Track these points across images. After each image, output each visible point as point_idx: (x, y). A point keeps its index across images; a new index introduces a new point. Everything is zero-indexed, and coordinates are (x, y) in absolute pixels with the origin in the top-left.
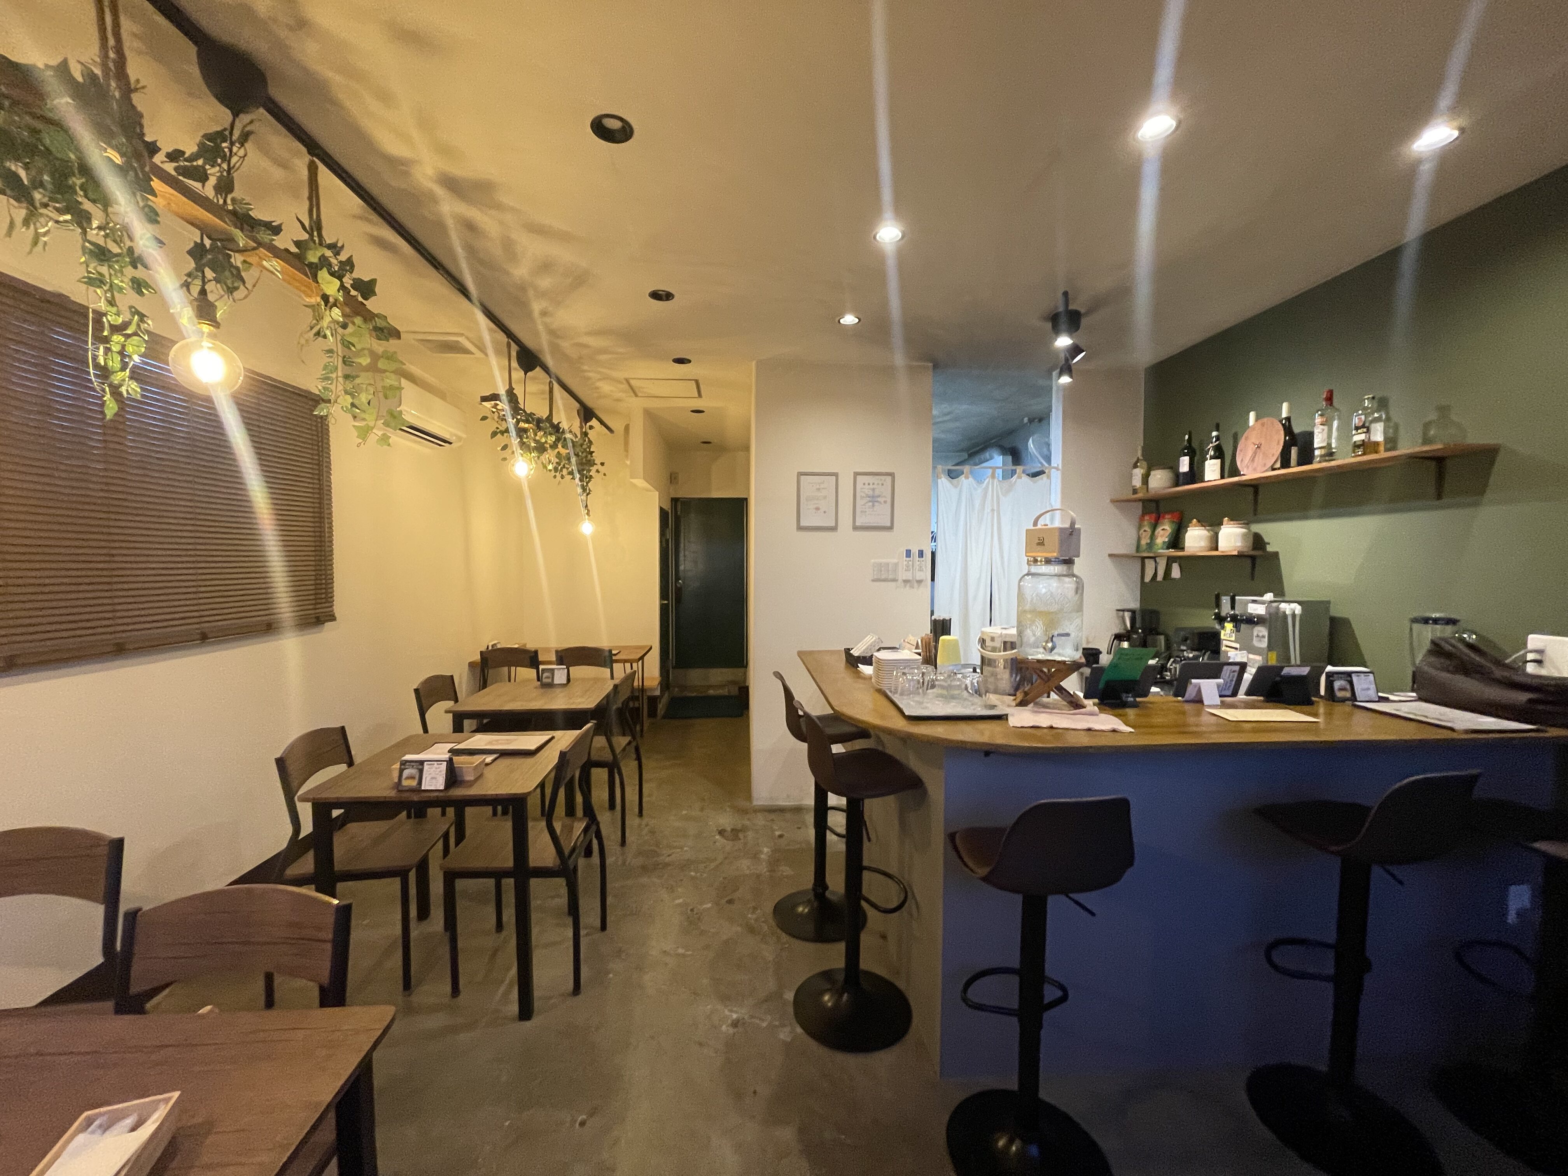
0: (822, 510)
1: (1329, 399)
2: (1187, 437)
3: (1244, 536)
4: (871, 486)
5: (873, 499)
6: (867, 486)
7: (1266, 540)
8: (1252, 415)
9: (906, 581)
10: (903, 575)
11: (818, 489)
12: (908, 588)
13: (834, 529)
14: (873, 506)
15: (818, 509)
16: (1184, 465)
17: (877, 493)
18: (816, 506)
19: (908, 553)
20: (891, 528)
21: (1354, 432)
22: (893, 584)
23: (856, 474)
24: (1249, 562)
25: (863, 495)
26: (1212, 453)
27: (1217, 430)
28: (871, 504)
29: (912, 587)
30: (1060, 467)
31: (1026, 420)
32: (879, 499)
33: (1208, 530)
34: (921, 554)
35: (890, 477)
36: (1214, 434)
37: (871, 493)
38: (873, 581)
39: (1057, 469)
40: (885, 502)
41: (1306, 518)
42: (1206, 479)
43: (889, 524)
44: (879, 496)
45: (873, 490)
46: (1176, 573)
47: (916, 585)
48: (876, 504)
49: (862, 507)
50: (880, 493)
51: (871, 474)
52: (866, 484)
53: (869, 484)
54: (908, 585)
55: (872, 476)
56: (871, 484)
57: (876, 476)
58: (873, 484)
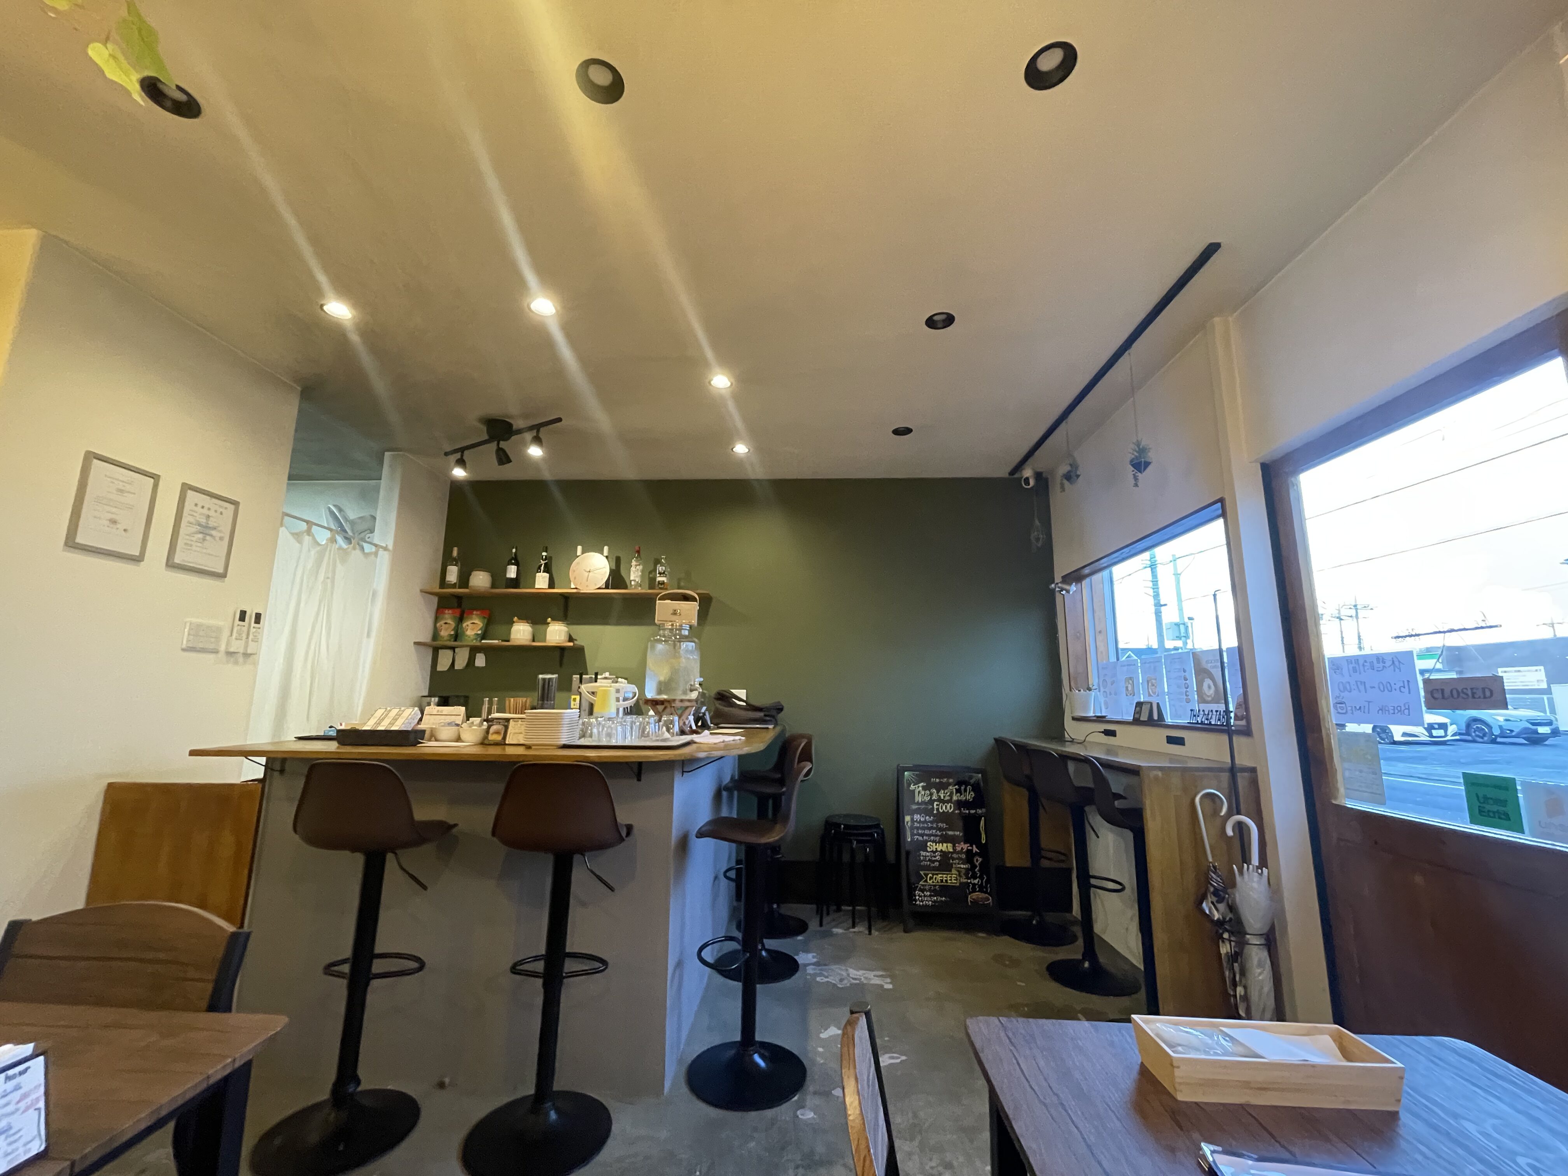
0: (121, 527)
1: (638, 552)
2: (514, 550)
4: (205, 511)
5: (205, 530)
6: (199, 509)
7: (578, 638)
8: (579, 548)
10: (226, 644)
11: (121, 491)
12: (230, 663)
13: (137, 560)
14: (204, 540)
15: (112, 522)
16: (512, 572)
17: (211, 523)
18: (109, 516)
19: (242, 615)
20: (223, 576)
21: (658, 575)
22: (213, 656)
23: (186, 487)
24: (566, 652)
25: (192, 519)
26: (542, 568)
27: (546, 552)
29: (236, 663)
30: (390, 547)
32: (213, 532)
33: (534, 627)
34: (258, 618)
35: (232, 507)
36: (544, 554)
37: (203, 521)
38: (183, 650)
40: (221, 539)
41: (606, 624)
42: (536, 587)
43: (221, 570)
45: (208, 516)
46: (480, 661)
47: (241, 659)
48: (208, 538)
49: (187, 537)
50: (217, 525)
51: (208, 493)
52: (199, 506)
53: (203, 507)
54: (232, 659)
55: (209, 497)
56: (206, 508)
57: (214, 499)
58: (209, 509)
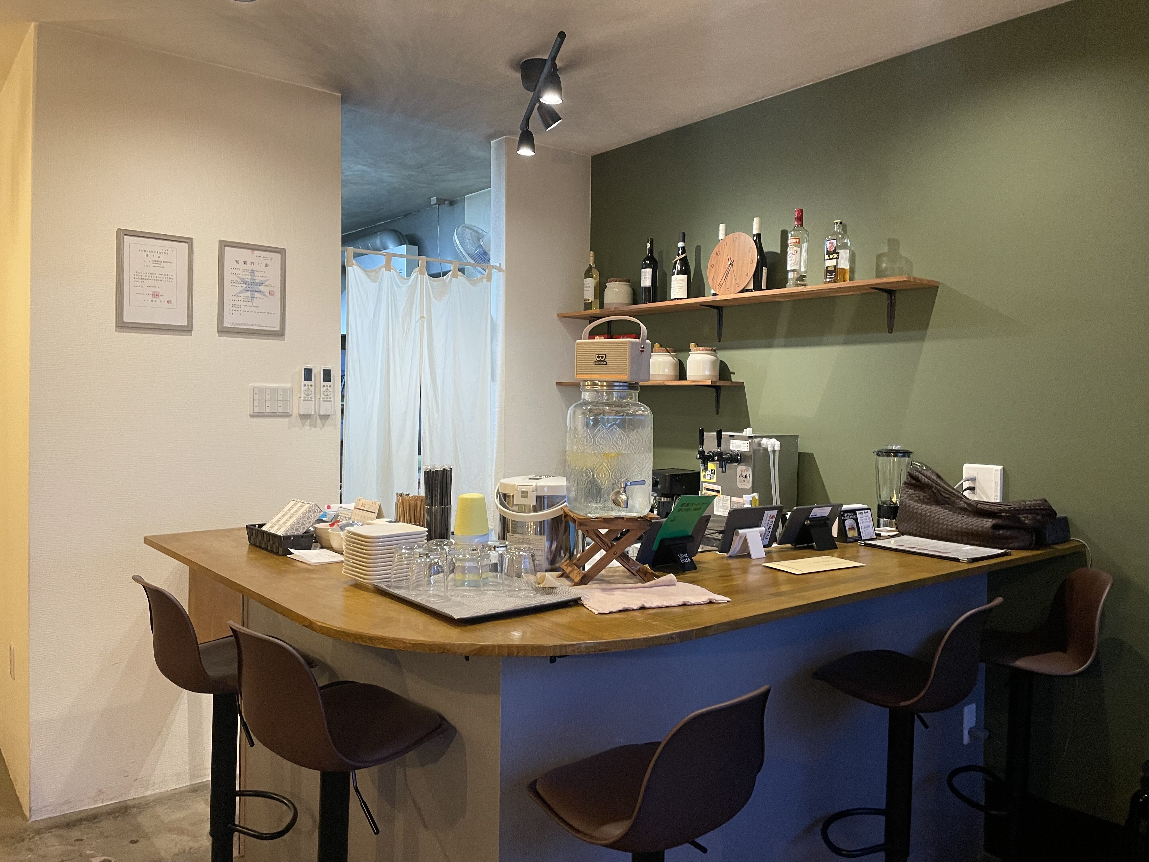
0: (165, 299)
1: (800, 219)
2: (649, 245)
3: (713, 363)
4: (249, 267)
5: (252, 287)
6: (241, 266)
7: (731, 370)
9: (304, 417)
10: (298, 406)
11: (158, 262)
12: (307, 428)
13: (187, 330)
14: (253, 298)
15: (156, 295)
16: (646, 279)
17: (258, 279)
18: (150, 291)
19: (308, 374)
20: (280, 334)
21: (826, 257)
22: (284, 420)
23: (223, 244)
24: (713, 392)
25: (235, 278)
26: (678, 267)
28: (248, 294)
29: (313, 426)
30: (503, 267)
31: (434, 200)
32: (262, 288)
33: (673, 357)
34: (327, 375)
35: (278, 256)
36: (681, 244)
37: (248, 277)
38: (252, 416)
39: (499, 269)
40: (271, 294)
41: (770, 346)
42: (673, 297)
43: (277, 328)
44: (262, 284)
45: (253, 272)
47: (319, 421)
48: (257, 295)
49: (234, 298)
50: (263, 279)
51: (248, 246)
52: (241, 262)
53: (245, 263)
54: (308, 422)
55: (249, 251)
56: (249, 263)
57: (255, 252)
58: (252, 263)
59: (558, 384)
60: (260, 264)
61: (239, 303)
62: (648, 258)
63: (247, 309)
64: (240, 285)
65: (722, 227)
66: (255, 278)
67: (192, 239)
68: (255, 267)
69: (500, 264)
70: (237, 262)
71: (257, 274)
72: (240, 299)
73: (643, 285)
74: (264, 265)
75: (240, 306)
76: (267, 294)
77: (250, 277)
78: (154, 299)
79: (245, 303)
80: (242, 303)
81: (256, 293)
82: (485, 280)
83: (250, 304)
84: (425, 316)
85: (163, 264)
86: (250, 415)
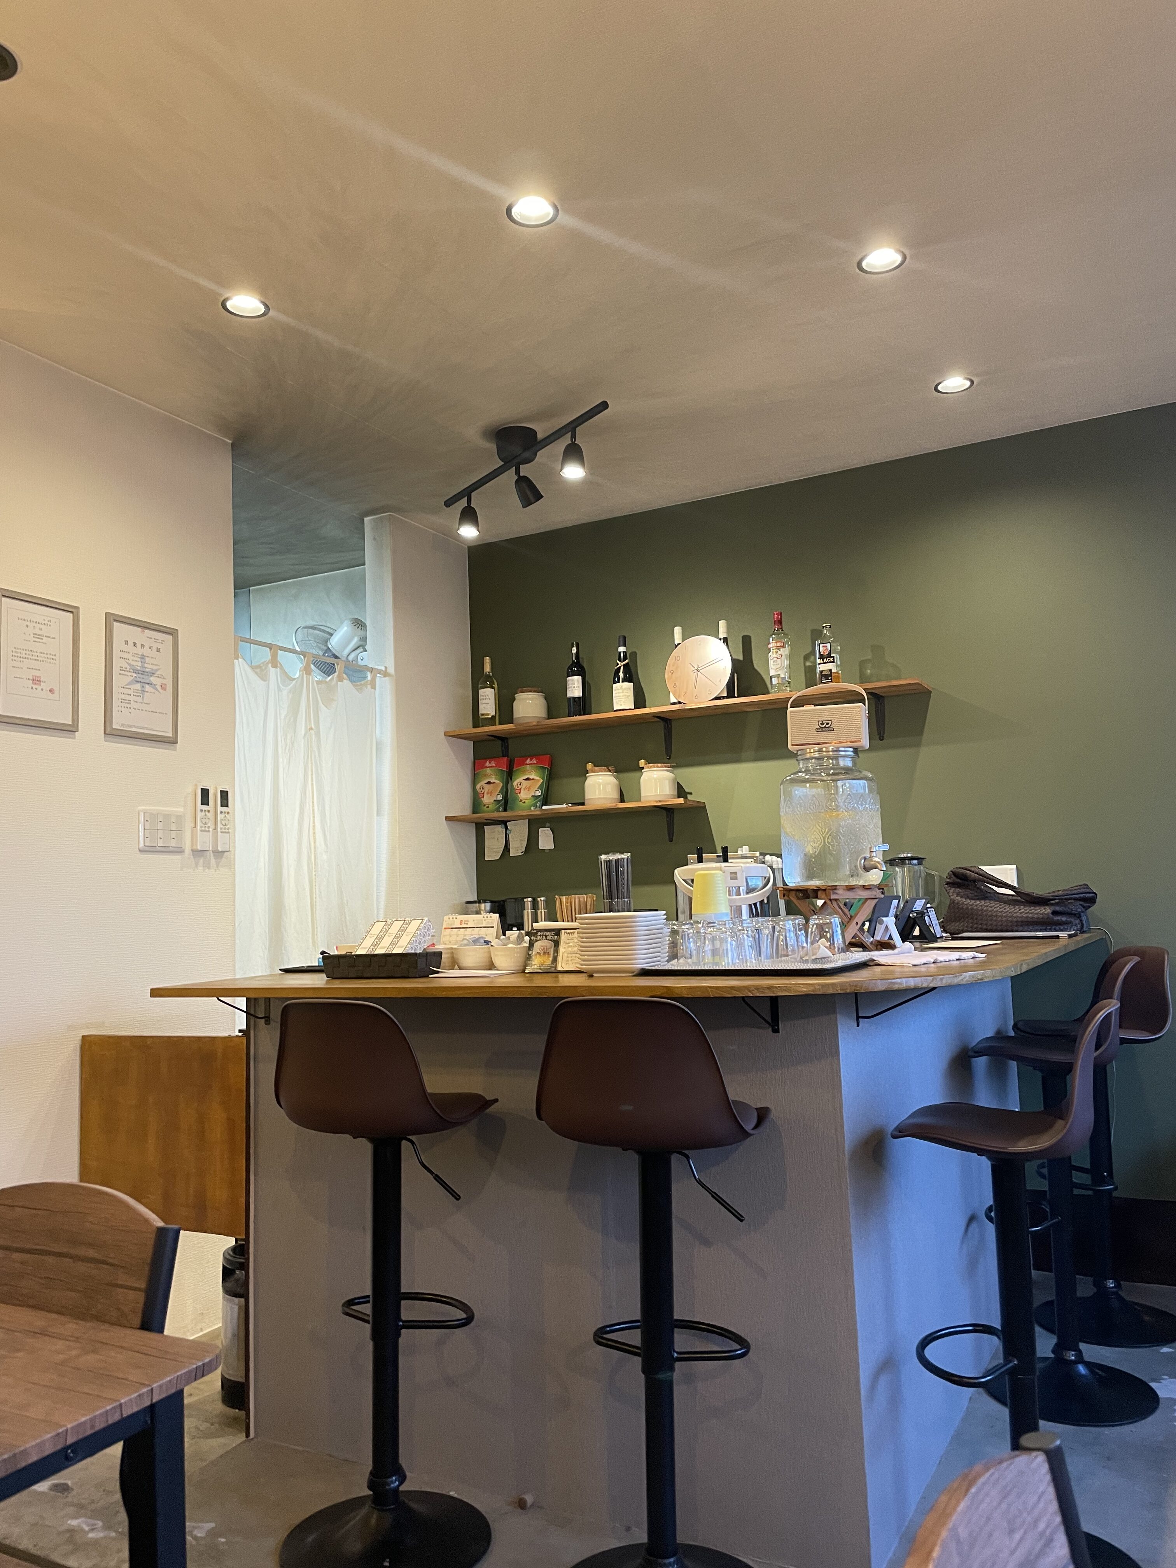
0: (46, 687)
1: (778, 622)
2: (574, 650)
3: (669, 782)
4: (139, 650)
5: (143, 676)
6: (133, 650)
7: (687, 790)
9: (198, 853)
10: (192, 838)
11: (39, 637)
13: (70, 729)
17: (149, 667)
18: (31, 674)
20: (172, 741)
22: (177, 858)
24: (663, 818)
26: (621, 674)
27: (625, 645)
28: (138, 686)
29: (207, 866)
30: (391, 670)
32: (153, 679)
34: (224, 798)
36: (622, 649)
37: (138, 664)
39: (385, 674)
40: (163, 687)
44: (153, 673)
45: (143, 657)
46: (546, 840)
47: (212, 860)
48: (147, 688)
49: (123, 690)
50: (155, 668)
51: (138, 624)
52: (131, 644)
53: (135, 644)
54: (201, 860)
55: (140, 629)
56: (139, 645)
57: (146, 631)
58: (142, 646)
59: (447, 818)
60: (151, 648)
61: (127, 697)
62: (574, 664)
63: (136, 706)
64: (130, 674)
65: (678, 630)
66: (146, 665)
67: (77, 608)
68: (146, 651)
69: (386, 668)
70: (126, 643)
71: (147, 660)
72: (129, 692)
73: (569, 695)
74: (154, 649)
75: (129, 702)
76: (159, 687)
77: (140, 664)
78: (35, 686)
79: (136, 698)
80: (132, 698)
81: (147, 686)
82: (369, 687)
83: (140, 699)
84: (313, 727)
85: (45, 640)
86: (140, 851)
